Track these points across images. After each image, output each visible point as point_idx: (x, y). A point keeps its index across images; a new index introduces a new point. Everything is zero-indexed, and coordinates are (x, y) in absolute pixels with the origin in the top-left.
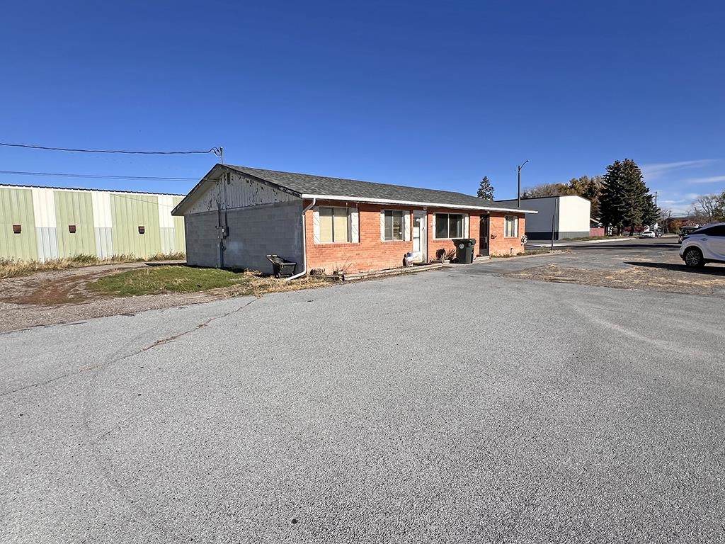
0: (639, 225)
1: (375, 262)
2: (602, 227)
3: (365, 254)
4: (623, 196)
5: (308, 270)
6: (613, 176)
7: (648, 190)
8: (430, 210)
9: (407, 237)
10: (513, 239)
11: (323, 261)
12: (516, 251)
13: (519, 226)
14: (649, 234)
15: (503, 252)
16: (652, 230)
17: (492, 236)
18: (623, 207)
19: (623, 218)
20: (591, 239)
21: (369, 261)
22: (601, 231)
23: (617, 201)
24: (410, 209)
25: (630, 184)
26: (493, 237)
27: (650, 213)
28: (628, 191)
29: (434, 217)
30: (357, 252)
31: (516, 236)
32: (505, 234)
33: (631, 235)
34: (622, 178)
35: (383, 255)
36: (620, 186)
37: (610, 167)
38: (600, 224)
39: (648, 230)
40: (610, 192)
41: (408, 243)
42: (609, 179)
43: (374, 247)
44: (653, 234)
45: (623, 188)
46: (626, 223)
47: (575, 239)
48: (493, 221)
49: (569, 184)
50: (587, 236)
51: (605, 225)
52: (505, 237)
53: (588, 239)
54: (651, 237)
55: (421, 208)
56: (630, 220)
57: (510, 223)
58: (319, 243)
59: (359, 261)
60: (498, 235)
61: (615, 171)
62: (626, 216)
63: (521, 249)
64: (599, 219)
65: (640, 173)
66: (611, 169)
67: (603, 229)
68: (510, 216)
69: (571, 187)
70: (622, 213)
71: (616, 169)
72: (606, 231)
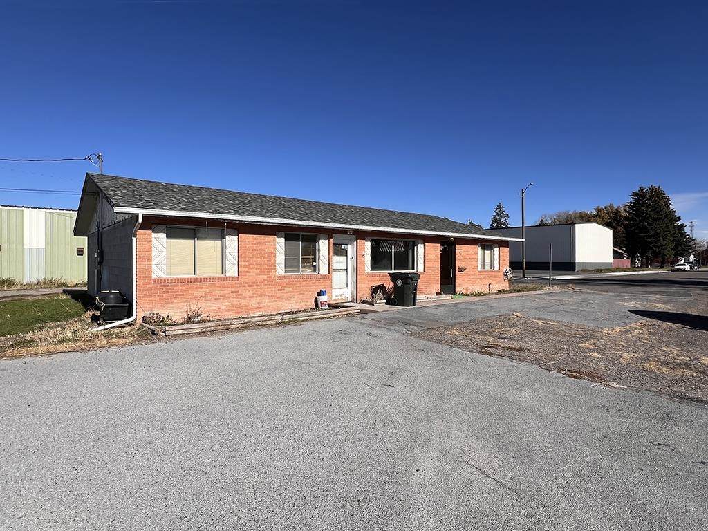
0: (670, 256)
1: (266, 302)
2: (627, 258)
3: (248, 292)
4: (649, 224)
5: (138, 313)
6: (639, 203)
7: (679, 219)
8: (360, 235)
9: (324, 269)
10: (492, 273)
11: (168, 302)
12: (496, 287)
13: (501, 256)
14: (683, 267)
15: (477, 288)
16: (687, 262)
17: (459, 268)
18: (650, 237)
19: (652, 249)
20: (613, 272)
21: (254, 302)
22: (626, 262)
23: (644, 230)
24: (328, 233)
25: (658, 212)
26: (461, 270)
27: (683, 245)
28: (655, 219)
29: (368, 244)
30: (233, 289)
31: (496, 268)
32: (479, 266)
33: (662, 267)
34: (648, 206)
35: (280, 293)
36: (647, 214)
37: (634, 194)
38: (626, 255)
39: (682, 262)
40: (635, 220)
41: (324, 277)
42: (633, 207)
43: (263, 282)
44: (688, 267)
45: (650, 216)
46: (656, 254)
47: (594, 270)
48: (460, 250)
49: (594, 213)
50: (610, 267)
51: (632, 257)
52: (479, 269)
53: (610, 270)
54: (685, 271)
55: (344, 231)
56: (660, 251)
57: (488, 253)
58: (164, 276)
59: (235, 302)
60: (469, 268)
61: (640, 197)
62: (654, 246)
63: (505, 285)
64: (624, 249)
65: (669, 200)
66: (636, 196)
67: (629, 260)
68: (486, 245)
69: (596, 216)
70: (650, 243)
71: (641, 196)
72: (633, 262)
